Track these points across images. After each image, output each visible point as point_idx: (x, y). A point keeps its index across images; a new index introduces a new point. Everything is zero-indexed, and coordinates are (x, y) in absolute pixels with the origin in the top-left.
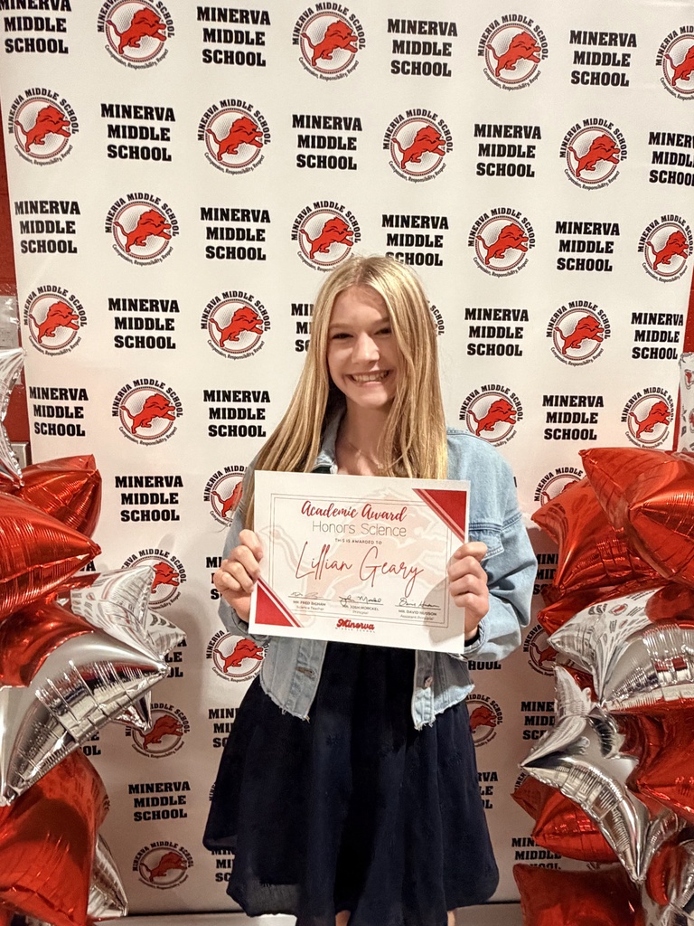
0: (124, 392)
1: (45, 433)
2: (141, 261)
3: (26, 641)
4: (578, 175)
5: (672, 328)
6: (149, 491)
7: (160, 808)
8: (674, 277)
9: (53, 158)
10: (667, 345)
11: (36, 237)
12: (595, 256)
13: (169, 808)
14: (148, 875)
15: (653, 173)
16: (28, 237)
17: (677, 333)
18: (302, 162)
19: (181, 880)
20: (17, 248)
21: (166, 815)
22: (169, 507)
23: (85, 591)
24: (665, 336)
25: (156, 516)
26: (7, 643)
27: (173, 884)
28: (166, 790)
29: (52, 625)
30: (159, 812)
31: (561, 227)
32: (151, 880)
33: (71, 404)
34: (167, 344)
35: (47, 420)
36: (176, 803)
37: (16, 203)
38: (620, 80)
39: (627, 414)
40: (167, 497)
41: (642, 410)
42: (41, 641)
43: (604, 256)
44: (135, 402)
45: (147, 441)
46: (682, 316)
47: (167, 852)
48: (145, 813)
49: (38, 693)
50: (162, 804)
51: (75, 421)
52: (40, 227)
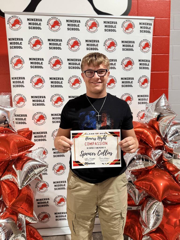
0: (35, 115)
1: (18, 124)
2: (37, 88)
3: (21, 162)
4: (125, 68)
5: (146, 98)
6: (40, 135)
7: (43, 204)
8: (146, 87)
9: (19, 69)
10: (145, 101)
11: (16, 84)
12: (129, 84)
13: (45, 204)
14: (41, 220)
15: (140, 67)
16: (14, 84)
17: (147, 99)
18: (69, 68)
19: (48, 220)
20: (12, 86)
21: (44, 206)
22: (44, 138)
23: (30, 154)
24: (145, 99)
25: (42, 140)
26: (17, 163)
27: (46, 222)
28: (44, 200)
29: (25, 159)
30: (43, 205)
31: (122, 79)
32: (41, 221)
33: (23, 118)
34: (43, 105)
35: (18, 121)
36: (46, 203)
37: (12, 78)
38: (132, 50)
39: (138, 116)
40: (44, 136)
41: (141, 115)
42: (24, 162)
43: (131, 84)
44: (37, 117)
45: (39, 125)
46: (148, 95)
47: (45, 214)
48: (40, 206)
49: (25, 170)
50: (44, 203)
51: (24, 121)
52: (17, 82)
